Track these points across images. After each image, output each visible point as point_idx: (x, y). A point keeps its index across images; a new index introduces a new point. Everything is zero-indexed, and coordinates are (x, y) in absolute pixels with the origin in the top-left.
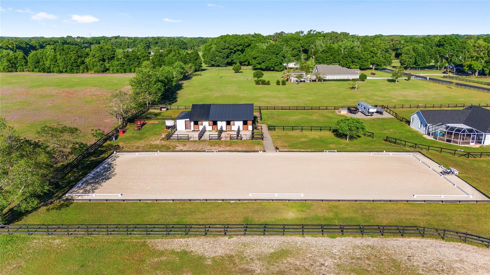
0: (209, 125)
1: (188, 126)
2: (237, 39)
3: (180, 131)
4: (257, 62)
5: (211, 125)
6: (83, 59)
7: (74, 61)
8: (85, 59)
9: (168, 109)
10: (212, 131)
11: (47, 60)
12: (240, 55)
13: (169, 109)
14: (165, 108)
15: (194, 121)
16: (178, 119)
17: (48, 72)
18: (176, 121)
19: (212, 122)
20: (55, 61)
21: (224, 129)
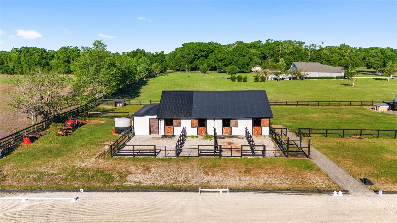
0: (193, 127)
1: (154, 127)
2: (201, 46)
3: (140, 138)
4: (223, 64)
5: (195, 126)
6: (48, 61)
7: (38, 63)
8: (50, 61)
9: (125, 105)
10: (197, 137)
11: (11, 61)
12: (203, 60)
13: (127, 104)
14: (121, 102)
15: (165, 120)
16: (136, 116)
17: (11, 74)
18: (133, 120)
19: (198, 120)
20: (19, 63)
21: (219, 133)
